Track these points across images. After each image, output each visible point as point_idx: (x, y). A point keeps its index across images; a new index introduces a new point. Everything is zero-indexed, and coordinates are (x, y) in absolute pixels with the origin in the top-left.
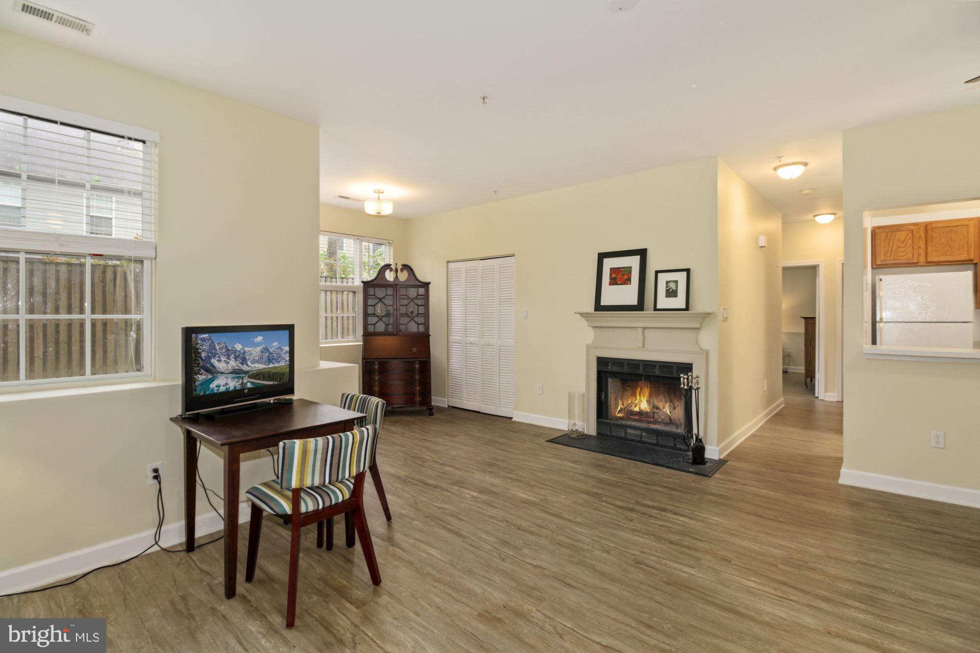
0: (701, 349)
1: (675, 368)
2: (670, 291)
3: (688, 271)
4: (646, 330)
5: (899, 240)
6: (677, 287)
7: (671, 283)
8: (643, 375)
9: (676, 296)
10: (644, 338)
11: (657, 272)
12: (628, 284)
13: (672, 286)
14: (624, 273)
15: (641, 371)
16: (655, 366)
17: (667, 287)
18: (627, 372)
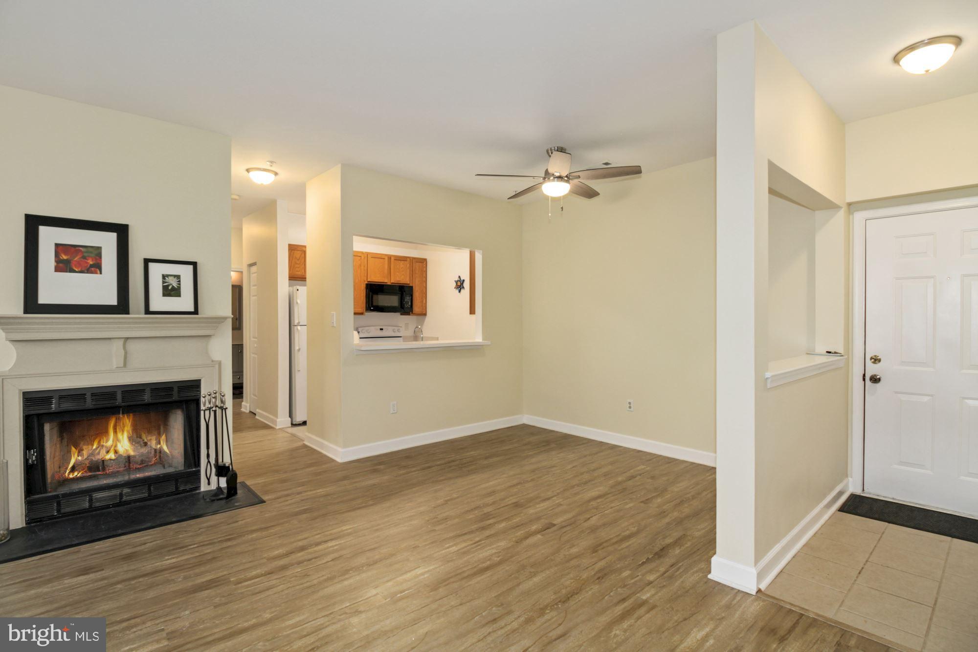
0: (213, 361)
1: (176, 389)
2: (170, 288)
3: (194, 264)
4: (129, 340)
5: (296, 258)
6: (180, 284)
7: (171, 278)
8: (121, 407)
9: (180, 296)
10: (126, 353)
11: (147, 261)
12: (96, 273)
13: (173, 282)
14: (86, 254)
15: (119, 401)
16: (144, 390)
17: (164, 282)
18: (91, 407)
